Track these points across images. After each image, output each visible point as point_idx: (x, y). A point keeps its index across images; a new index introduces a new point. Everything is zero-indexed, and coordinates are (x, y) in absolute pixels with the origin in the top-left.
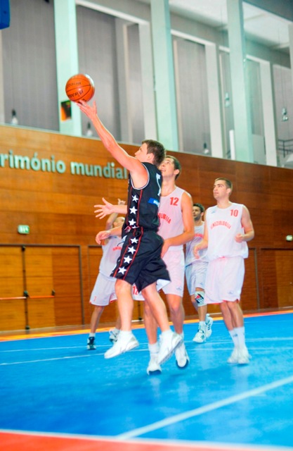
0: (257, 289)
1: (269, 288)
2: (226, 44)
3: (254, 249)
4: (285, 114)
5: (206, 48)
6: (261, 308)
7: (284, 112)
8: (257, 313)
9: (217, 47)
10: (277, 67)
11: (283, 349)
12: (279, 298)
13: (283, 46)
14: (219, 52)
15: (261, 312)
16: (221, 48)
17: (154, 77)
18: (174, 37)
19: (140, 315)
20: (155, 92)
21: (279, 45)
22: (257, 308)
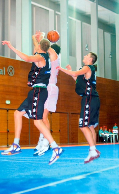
0: (68, 133)
1: (74, 133)
2: (59, 11)
3: (67, 113)
4: (87, 47)
5: (49, 12)
6: (69, 143)
7: (86, 46)
8: (68, 145)
9: (55, 12)
10: (84, 23)
11: (73, 163)
12: (79, 138)
13: (88, 13)
14: (55, 14)
15: (69, 145)
16: (57, 12)
17: (22, 25)
18: (33, 6)
19: (8, 143)
20: (22, 32)
21: (86, 13)
22: (68, 143)
